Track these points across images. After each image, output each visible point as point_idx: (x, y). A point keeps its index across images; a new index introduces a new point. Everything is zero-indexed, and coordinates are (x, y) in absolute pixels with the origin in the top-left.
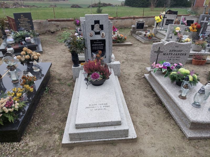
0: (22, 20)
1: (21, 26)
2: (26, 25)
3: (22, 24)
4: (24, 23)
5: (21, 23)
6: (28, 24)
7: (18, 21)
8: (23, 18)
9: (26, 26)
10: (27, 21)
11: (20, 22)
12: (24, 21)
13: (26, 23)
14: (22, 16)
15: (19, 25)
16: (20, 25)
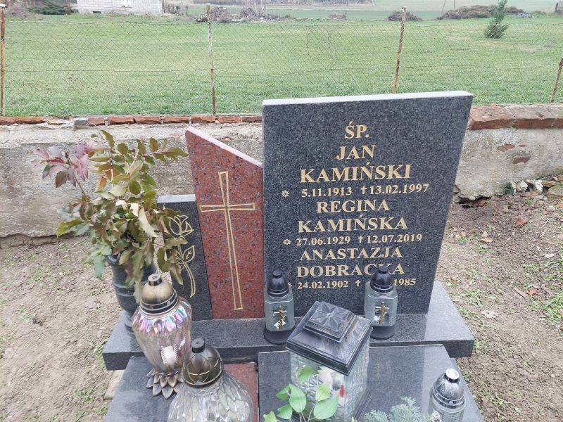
0: (339, 184)
1: (310, 236)
2: (366, 233)
3: (325, 218)
4: (356, 215)
5: (321, 208)
6: (384, 224)
7: (296, 188)
8: (352, 163)
9: (364, 244)
10: (388, 190)
11: (312, 203)
12: (357, 195)
13: (369, 214)
14: (350, 144)
15: (295, 233)
16: (302, 227)
